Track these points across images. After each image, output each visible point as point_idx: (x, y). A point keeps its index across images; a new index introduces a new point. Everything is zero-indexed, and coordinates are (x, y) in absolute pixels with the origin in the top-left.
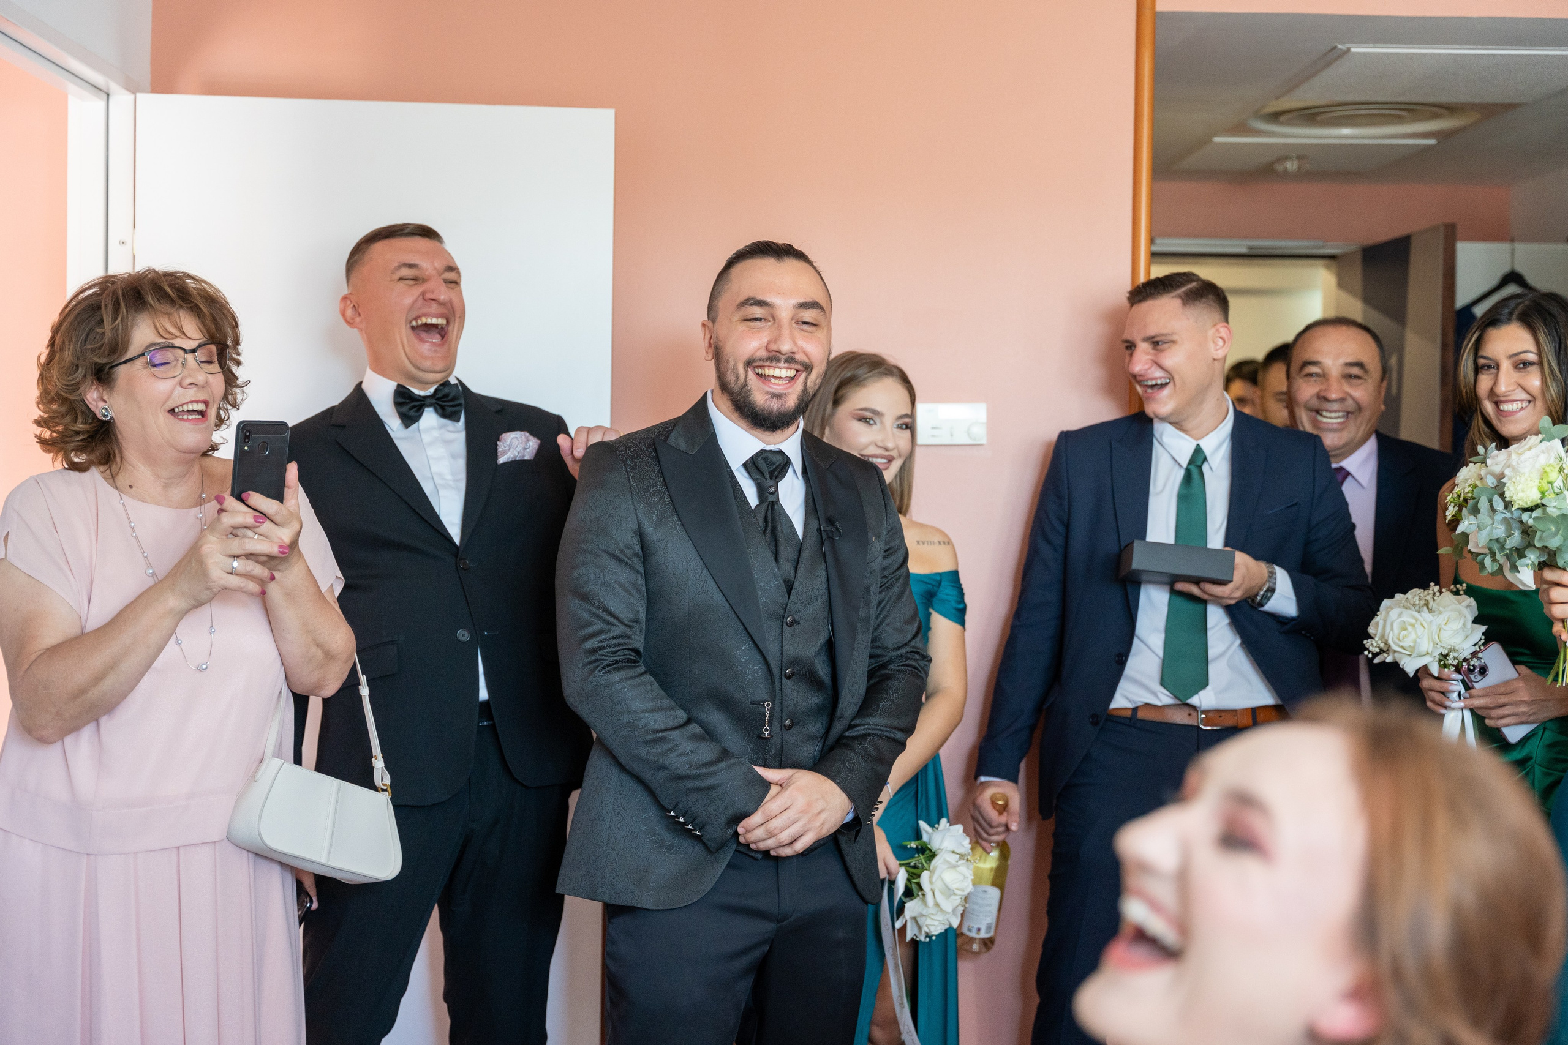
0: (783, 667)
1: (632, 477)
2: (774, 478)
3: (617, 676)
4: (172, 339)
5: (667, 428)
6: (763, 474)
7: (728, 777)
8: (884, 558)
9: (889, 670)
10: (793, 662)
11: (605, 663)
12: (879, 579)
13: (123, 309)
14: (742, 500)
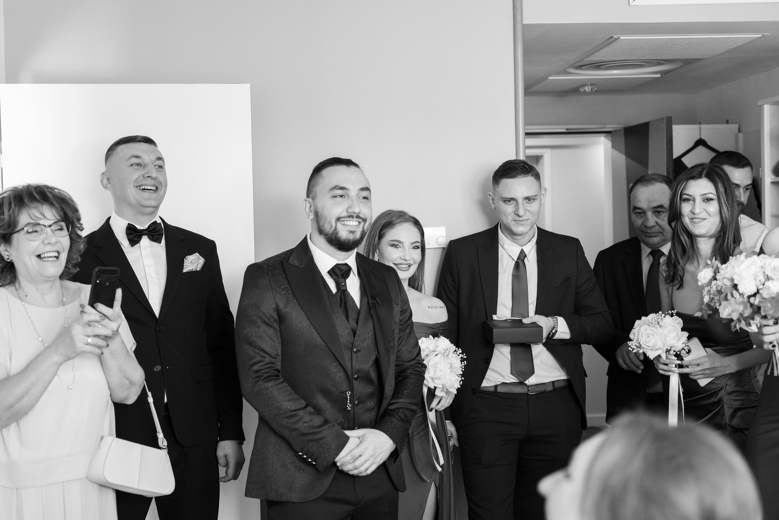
0: (353, 374)
1: (272, 281)
2: (344, 278)
3: (270, 384)
4: (38, 220)
5: (288, 254)
6: (338, 276)
7: (328, 433)
8: (401, 315)
9: (407, 373)
10: (357, 372)
11: (263, 377)
12: (399, 327)
13: (13, 206)
14: (328, 290)
